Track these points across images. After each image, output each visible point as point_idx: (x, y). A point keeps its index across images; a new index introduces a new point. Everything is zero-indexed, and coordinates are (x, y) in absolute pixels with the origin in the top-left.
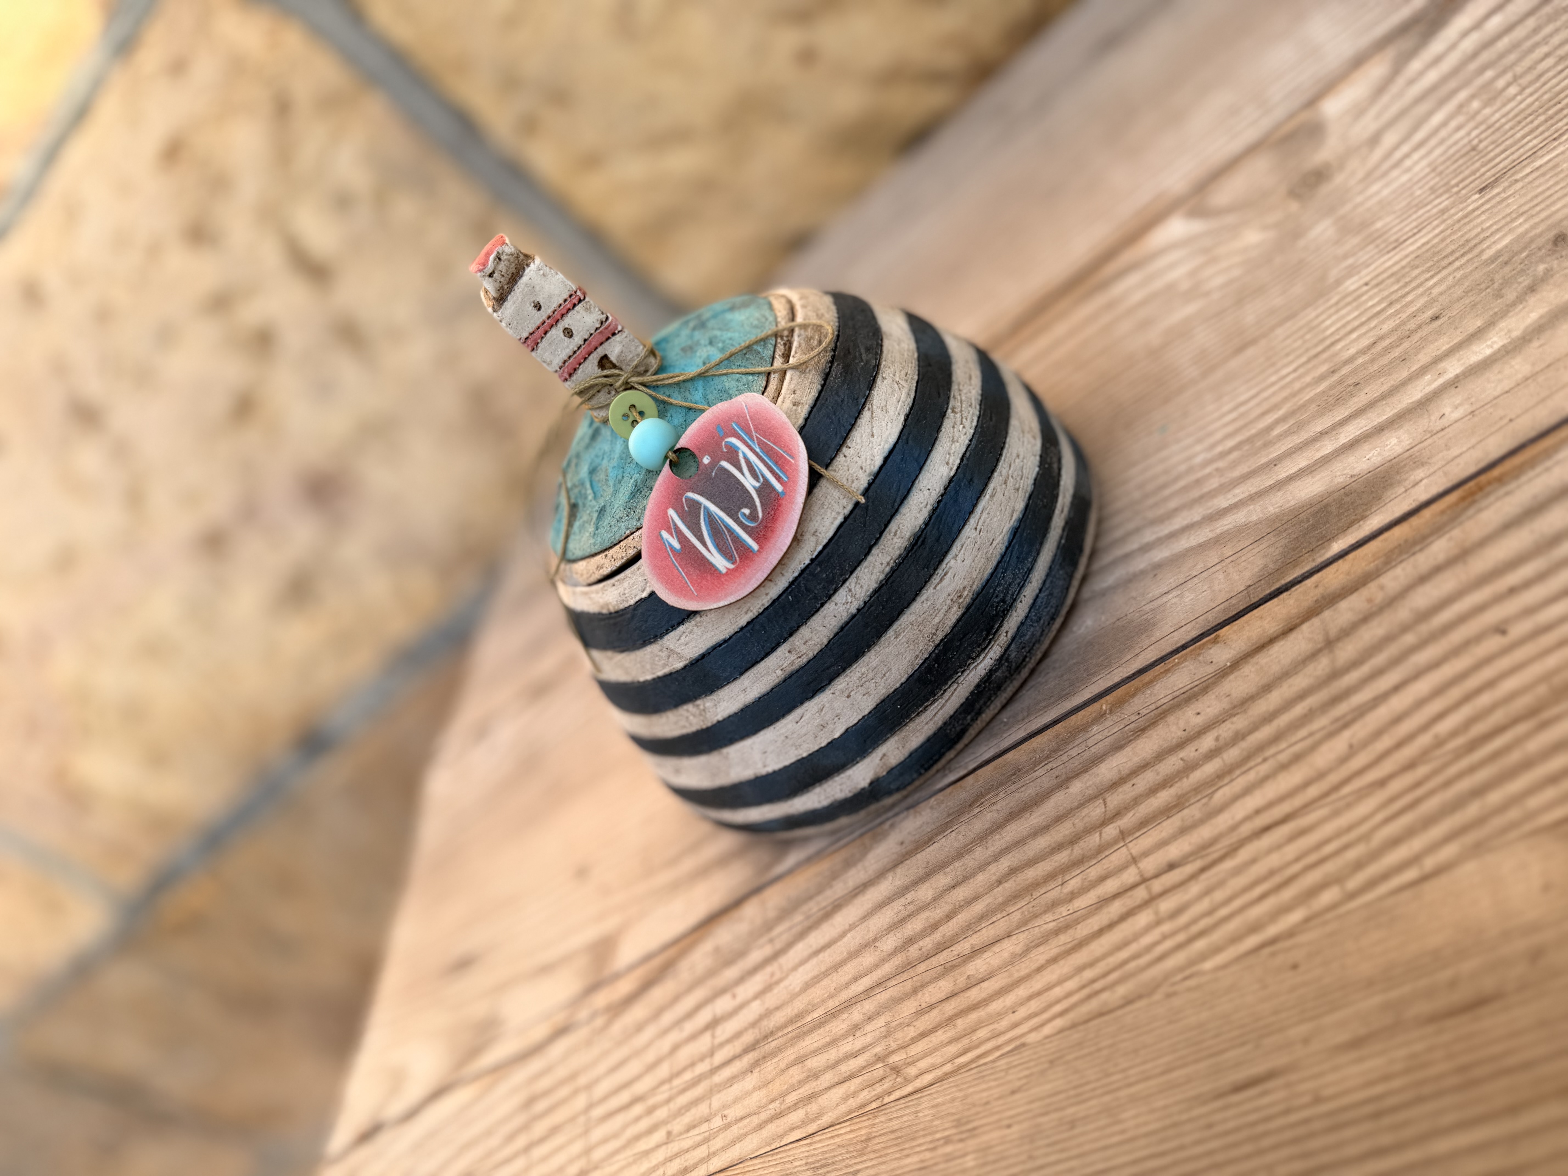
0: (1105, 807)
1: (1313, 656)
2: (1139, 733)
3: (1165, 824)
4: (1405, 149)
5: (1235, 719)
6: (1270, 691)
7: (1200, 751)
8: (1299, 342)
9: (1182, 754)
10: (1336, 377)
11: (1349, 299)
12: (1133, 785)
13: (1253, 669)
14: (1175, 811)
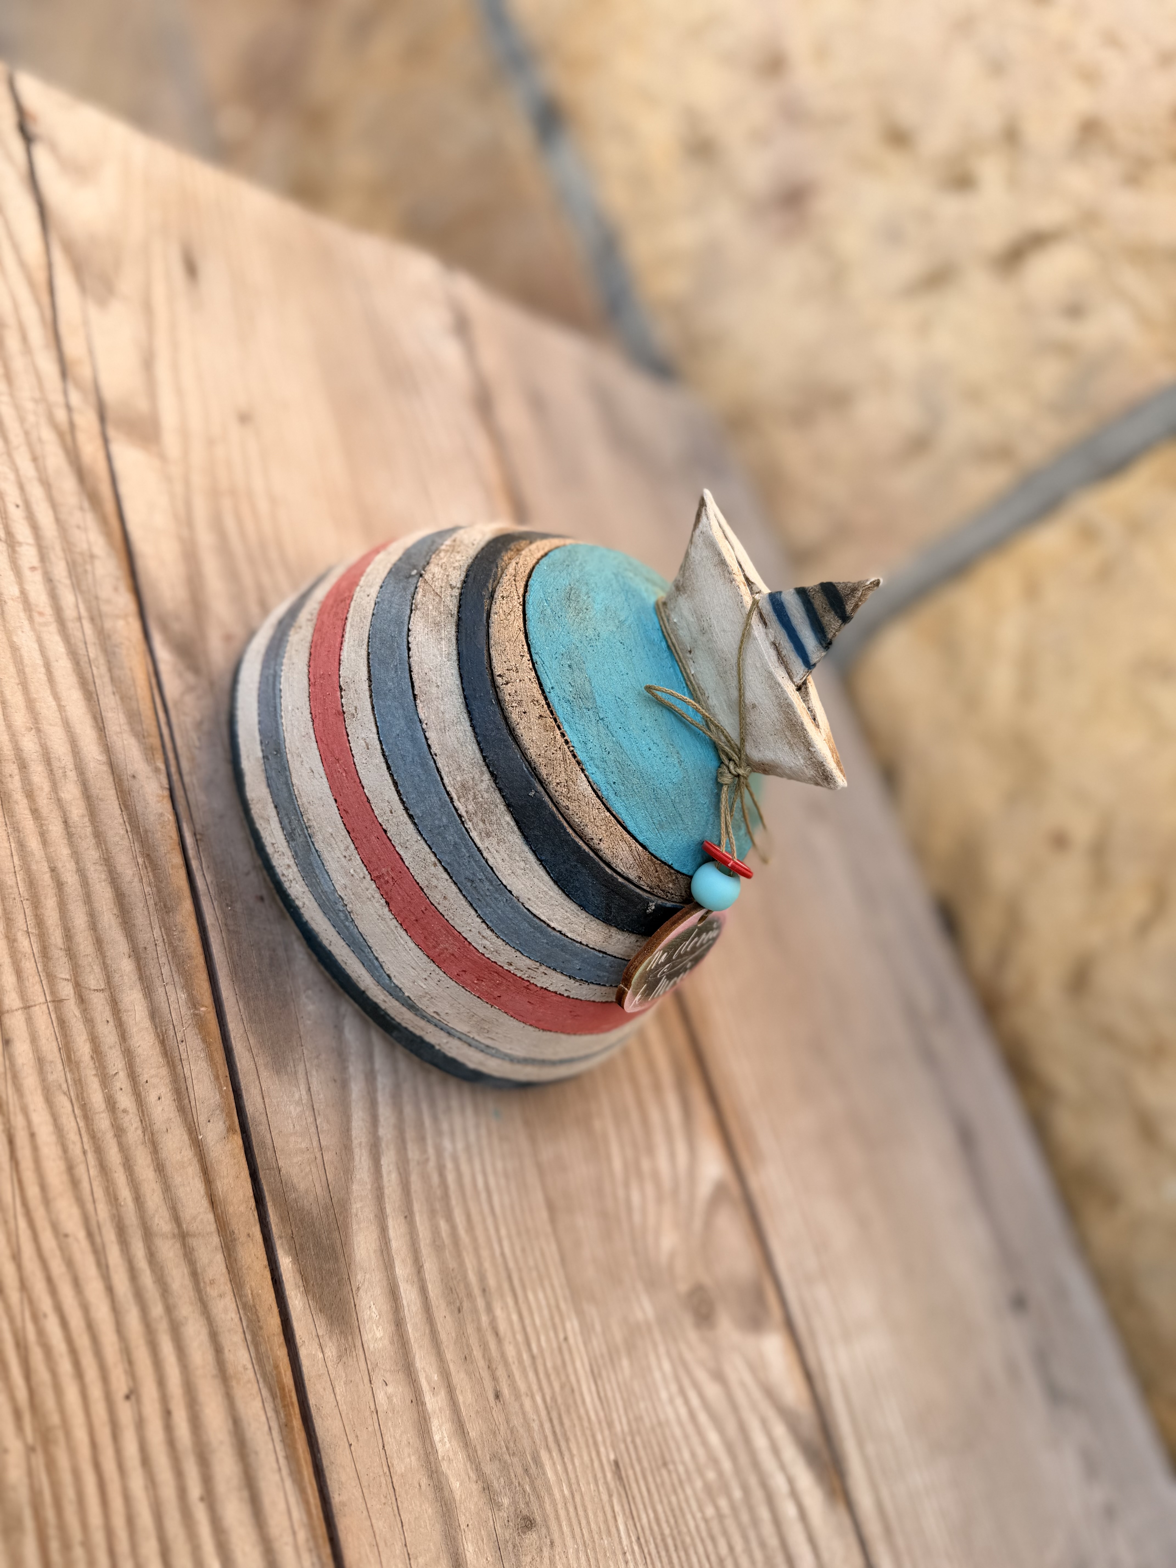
0: (94, 990)
1: (176, 1219)
2: (161, 1038)
3: (55, 1044)
4: (695, 1401)
5: (140, 1132)
6: (155, 1171)
7: (119, 1093)
8: (531, 1263)
9: (122, 1075)
10: (477, 1291)
11: (557, 1319)
12: (108, 1021)
13: (186, 1159)
14: (64, 1057)
